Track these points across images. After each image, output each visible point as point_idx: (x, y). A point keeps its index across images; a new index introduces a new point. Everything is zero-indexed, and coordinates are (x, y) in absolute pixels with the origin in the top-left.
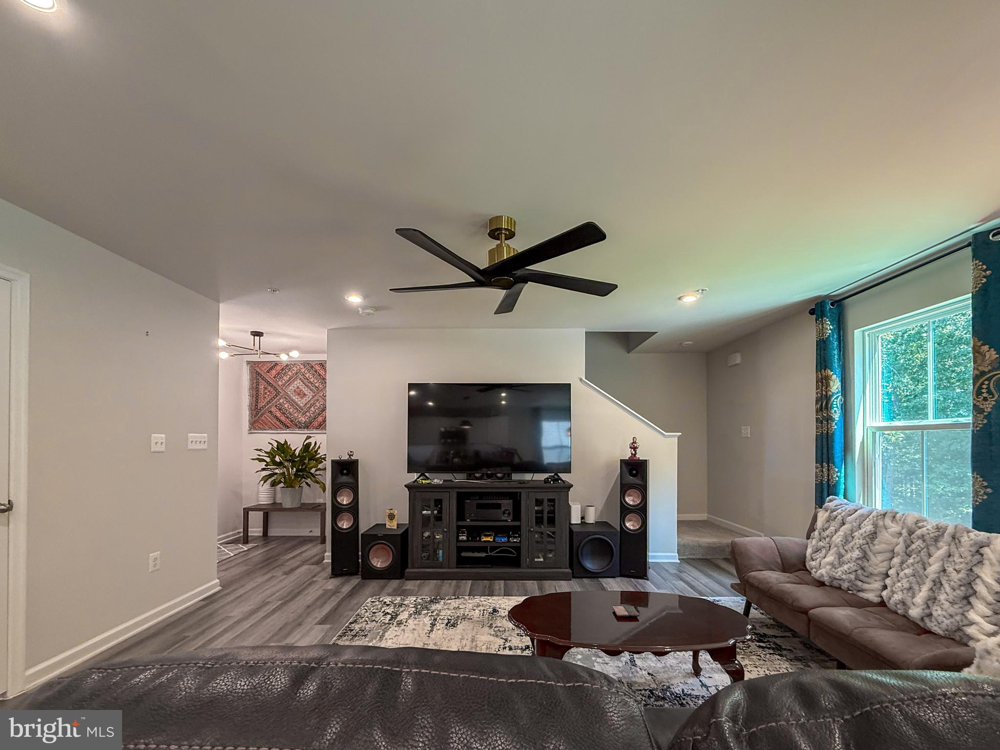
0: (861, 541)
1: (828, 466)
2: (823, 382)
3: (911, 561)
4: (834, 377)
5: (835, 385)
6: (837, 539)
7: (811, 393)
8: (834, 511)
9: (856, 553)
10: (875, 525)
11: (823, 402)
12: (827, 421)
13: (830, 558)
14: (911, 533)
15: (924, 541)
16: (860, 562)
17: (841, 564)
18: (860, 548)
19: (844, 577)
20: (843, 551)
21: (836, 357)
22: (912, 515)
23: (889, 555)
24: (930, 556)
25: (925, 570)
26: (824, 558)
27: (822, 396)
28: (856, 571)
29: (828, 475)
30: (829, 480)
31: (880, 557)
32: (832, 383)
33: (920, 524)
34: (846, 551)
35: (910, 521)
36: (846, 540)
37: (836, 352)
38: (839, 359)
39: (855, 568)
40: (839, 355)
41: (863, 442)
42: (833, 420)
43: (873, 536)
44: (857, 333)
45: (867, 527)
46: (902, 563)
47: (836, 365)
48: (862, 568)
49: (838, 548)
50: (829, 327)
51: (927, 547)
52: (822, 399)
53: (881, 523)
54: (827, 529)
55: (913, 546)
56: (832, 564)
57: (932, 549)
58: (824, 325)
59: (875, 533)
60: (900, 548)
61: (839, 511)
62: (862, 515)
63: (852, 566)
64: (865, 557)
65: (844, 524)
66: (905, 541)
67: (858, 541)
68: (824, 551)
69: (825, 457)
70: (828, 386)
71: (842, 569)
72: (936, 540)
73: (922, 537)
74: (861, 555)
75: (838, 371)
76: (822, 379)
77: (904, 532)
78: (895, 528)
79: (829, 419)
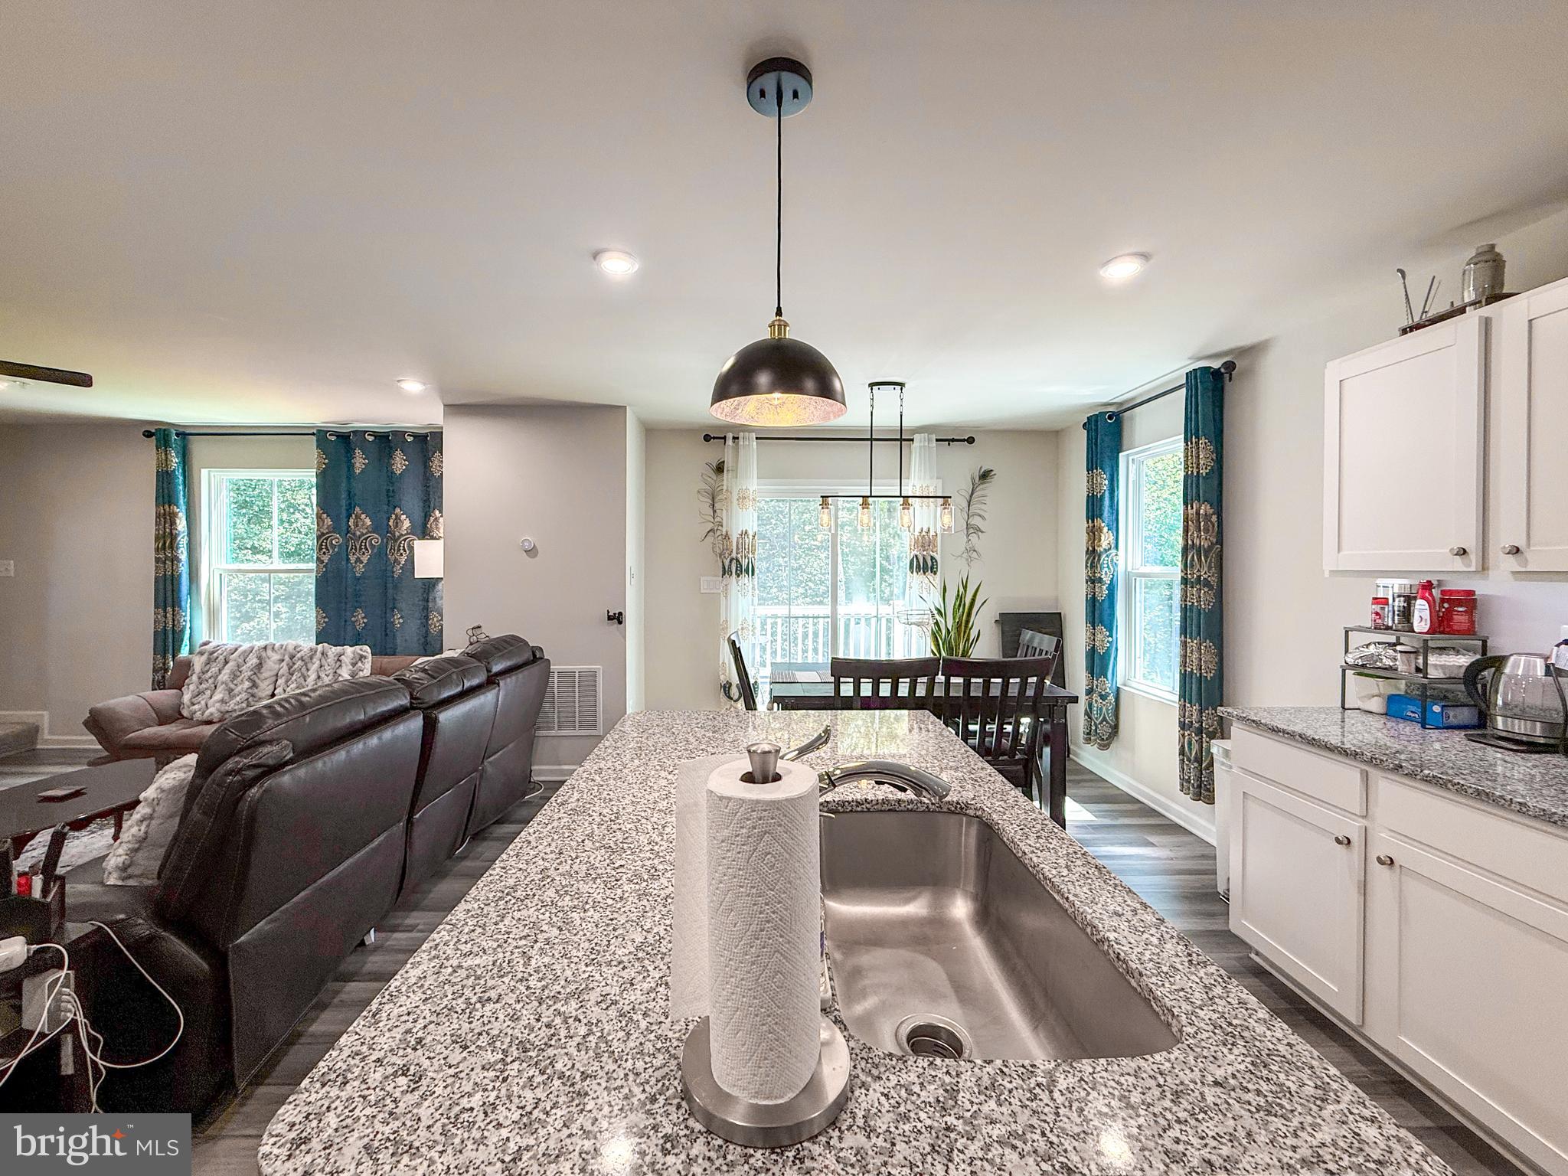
0: (249, 673)
1: (174, 611)
2: (166, 519)
3: (294, 678)
4: (180, 514)
5: (181, 525)
6: (224, 676)
7: (150, 529)
8: (214, 652)
9: (247, 684)
10: (260, 658)
11: (166, 541)
12: (172, 562)
13: (218, 696)
14: (292, 657)
15: (303, 661)
16: (250, 691)
17: (232, 698)
18: (249, 679)
19: (236, 707)
20: (232, 686)
21: (182, 493)
22: (291, 643)
23: (274, 679)
24: (308, 670)
25: (305, 681)
26: (211, 698)
27: (165, 533)
28: (247, 699)
29: (173, 620)
30: (174, 625)
31: (267, 683)
32: (178, 521)
33: (298, 649)
34: (236, 685)
35: (290, 648)
36: (234, 676)
37: (181, 488)
38: (184, 496)
39: (246, 697)
40: (184, 491)
41: (209, 585)
42: (179, 561)
43: (260, 666)
44: (204, 472)
45: (253, 661)
46: (287, 681)
47: (182, 501)
48: (253, 695)
49: (227, 685)
50: (175, 460)
51: (306, 664)
52: (164, 537)
53: (264, 654)
54: (207, 671)
55: (296, 666)
56: (222, 701)
57: (309, 665)
58: (169, 456)
59: (261, 664)
60: (284, 669)
61: (219, 652)
62: (245, 651)
63: (244, 696)
64: (254, 685)
65: (226, 662)
66: (288, 665)
67: (247, 674)
68: (208, 693)
69: (169, 600)
70: (173, 523)
71: (234, 701)
72: (311, 658)
73: (302, 659)
74: (251, 684)
75: (183, 508)
76: (165, 514)
77: (287, 658)
78: (276, 657)
79: (175, 559)
